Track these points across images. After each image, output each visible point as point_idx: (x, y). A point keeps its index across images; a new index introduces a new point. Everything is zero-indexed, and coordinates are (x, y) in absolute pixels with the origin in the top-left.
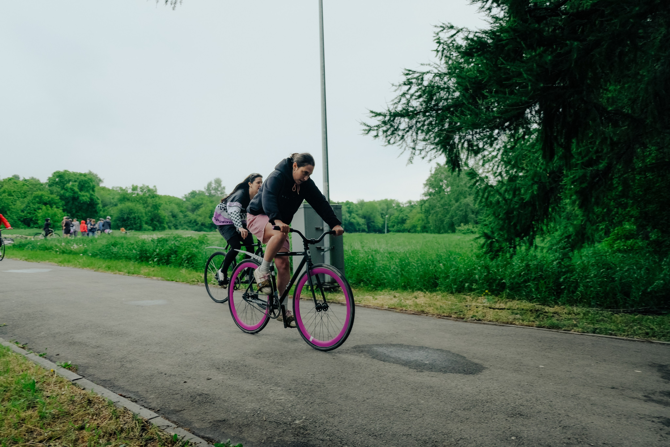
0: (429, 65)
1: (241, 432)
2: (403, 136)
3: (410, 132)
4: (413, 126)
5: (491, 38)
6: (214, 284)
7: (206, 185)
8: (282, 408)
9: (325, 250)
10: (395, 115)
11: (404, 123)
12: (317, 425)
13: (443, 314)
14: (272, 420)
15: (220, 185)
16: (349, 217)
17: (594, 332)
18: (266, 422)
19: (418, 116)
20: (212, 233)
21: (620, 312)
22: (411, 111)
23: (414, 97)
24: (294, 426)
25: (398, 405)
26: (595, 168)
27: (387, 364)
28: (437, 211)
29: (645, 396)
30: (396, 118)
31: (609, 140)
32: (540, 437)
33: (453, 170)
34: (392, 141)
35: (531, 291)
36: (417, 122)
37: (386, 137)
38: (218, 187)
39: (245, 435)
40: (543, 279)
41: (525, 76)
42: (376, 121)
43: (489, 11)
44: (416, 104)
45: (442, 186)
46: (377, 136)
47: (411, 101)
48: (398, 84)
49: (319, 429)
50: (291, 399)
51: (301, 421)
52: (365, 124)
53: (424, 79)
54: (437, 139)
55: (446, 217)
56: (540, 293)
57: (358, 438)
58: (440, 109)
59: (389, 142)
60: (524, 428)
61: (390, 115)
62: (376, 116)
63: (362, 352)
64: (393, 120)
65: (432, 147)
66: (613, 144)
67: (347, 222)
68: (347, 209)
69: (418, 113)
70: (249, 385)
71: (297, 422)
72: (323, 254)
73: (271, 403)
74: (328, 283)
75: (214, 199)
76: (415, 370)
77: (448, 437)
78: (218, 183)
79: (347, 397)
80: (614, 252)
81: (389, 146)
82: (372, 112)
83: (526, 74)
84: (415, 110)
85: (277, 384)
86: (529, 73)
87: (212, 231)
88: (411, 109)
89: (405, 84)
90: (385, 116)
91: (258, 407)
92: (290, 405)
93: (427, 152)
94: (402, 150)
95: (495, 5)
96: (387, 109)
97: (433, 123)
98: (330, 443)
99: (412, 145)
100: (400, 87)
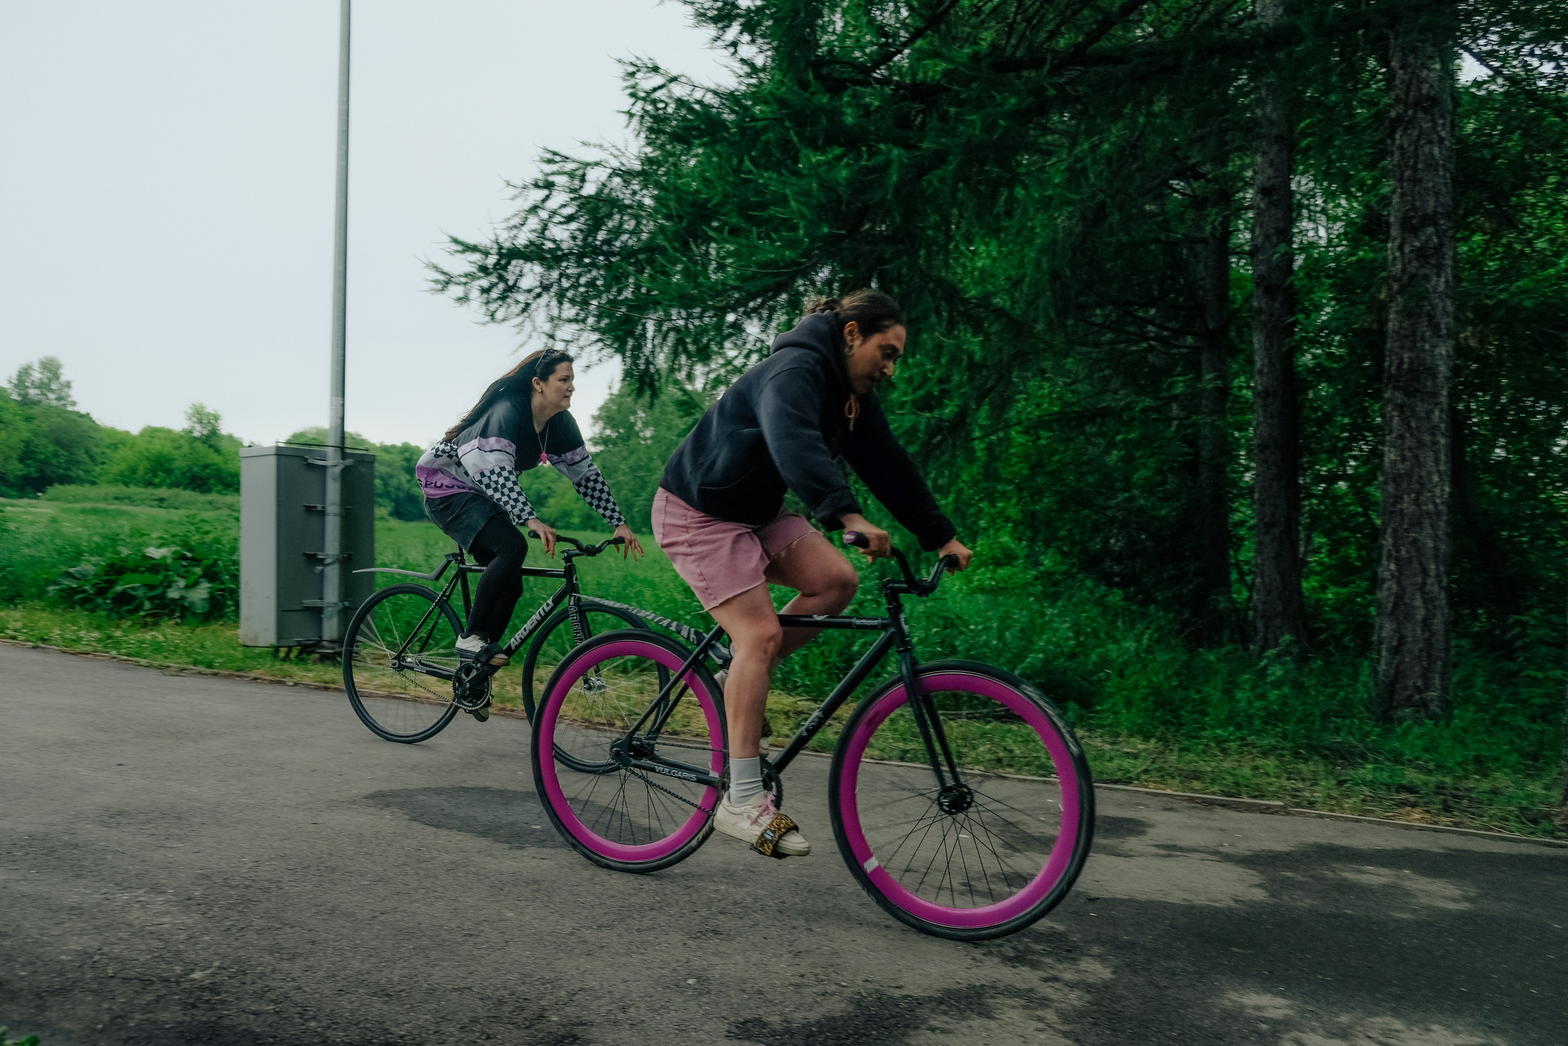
0: (601, 146)
1: (41, 1009)
2: (528, 305)
3: (545, 298)
4: (552, 285)
5: (733, 111)
6: (14, 638)
7: (14, 374)
8: (160, 945)
9: (328, 561)
10: (509, 255)
11: (531, 274)
12: (247, 979)
13: (597, 720)
14: (132, 974)
15: (56, 376)
16: (409, 481)
17: (902, 759)
18: (114, 981)
19: (564, 264)
20: (24, 501)
21: (960, 717)
22: (550, 251)
23: (557, 219)
24: (187, 985)
25: (453, 925)
26: (936, 413)
27: (443, 832)
28: (619, 483)
29: (964, 884)
30: (514, 262)
31: (965, 357)
32: (746, 976)
33: (640, 393)
34: (499, 315)
35: (792, 672)
36: (561, 275)
37: (488, 303)
38: (50, 380)
39: (52, 1015)
40: (819, 646)
41: (793, 204)
42: (464, 264)
43: (732, 50)
44: (561, 233)
45: (633, 425)
46: (464, 299)
47: (550, 225)
48: (520, 184)
49: (250, 988)
50: (189, 921)
51: (209, 971)
52: (436, 268)
53: (588, 178)
54: (604, 322)
55: (638, 495)
56: (810, 674)
57: (344, 1003)
58: (614, 254)
59: (492, 315)
60: (716, 960)
61: (500, 254)
62: (463, 252)
63: (388, 805)
64: (505, 268)
65: (595, 336)
66: (974, 367)
67: (402, 495)
68: (404, 464)
69: (565, 257)
70: (75, 893)
71: (196, 975)
72: (322, 573)
73: (135, 934)
74: (332, 641)
75: (35, 411)
76: (506, 846)
77: (553, 987)
78: (50, 371)
79: (333, 911)
80: (972, 592)
81: (493, 326)
82: (456, 241)
83: (796, 201)
84: (559, 248)
85: (156, 889)
86: (803, 199)
87: (25, 496)
88: (549, 245)
89: (536, 186)
90: (487, 254)
91: (96, 945)
92: (183, 937)
93: (582, 348)
94: (523, 337)
95: (746, 38)
96: (493, 238)
97: (599, 283)
98: (276, 1018)
99: (547, 327)
100: (525, 192)
